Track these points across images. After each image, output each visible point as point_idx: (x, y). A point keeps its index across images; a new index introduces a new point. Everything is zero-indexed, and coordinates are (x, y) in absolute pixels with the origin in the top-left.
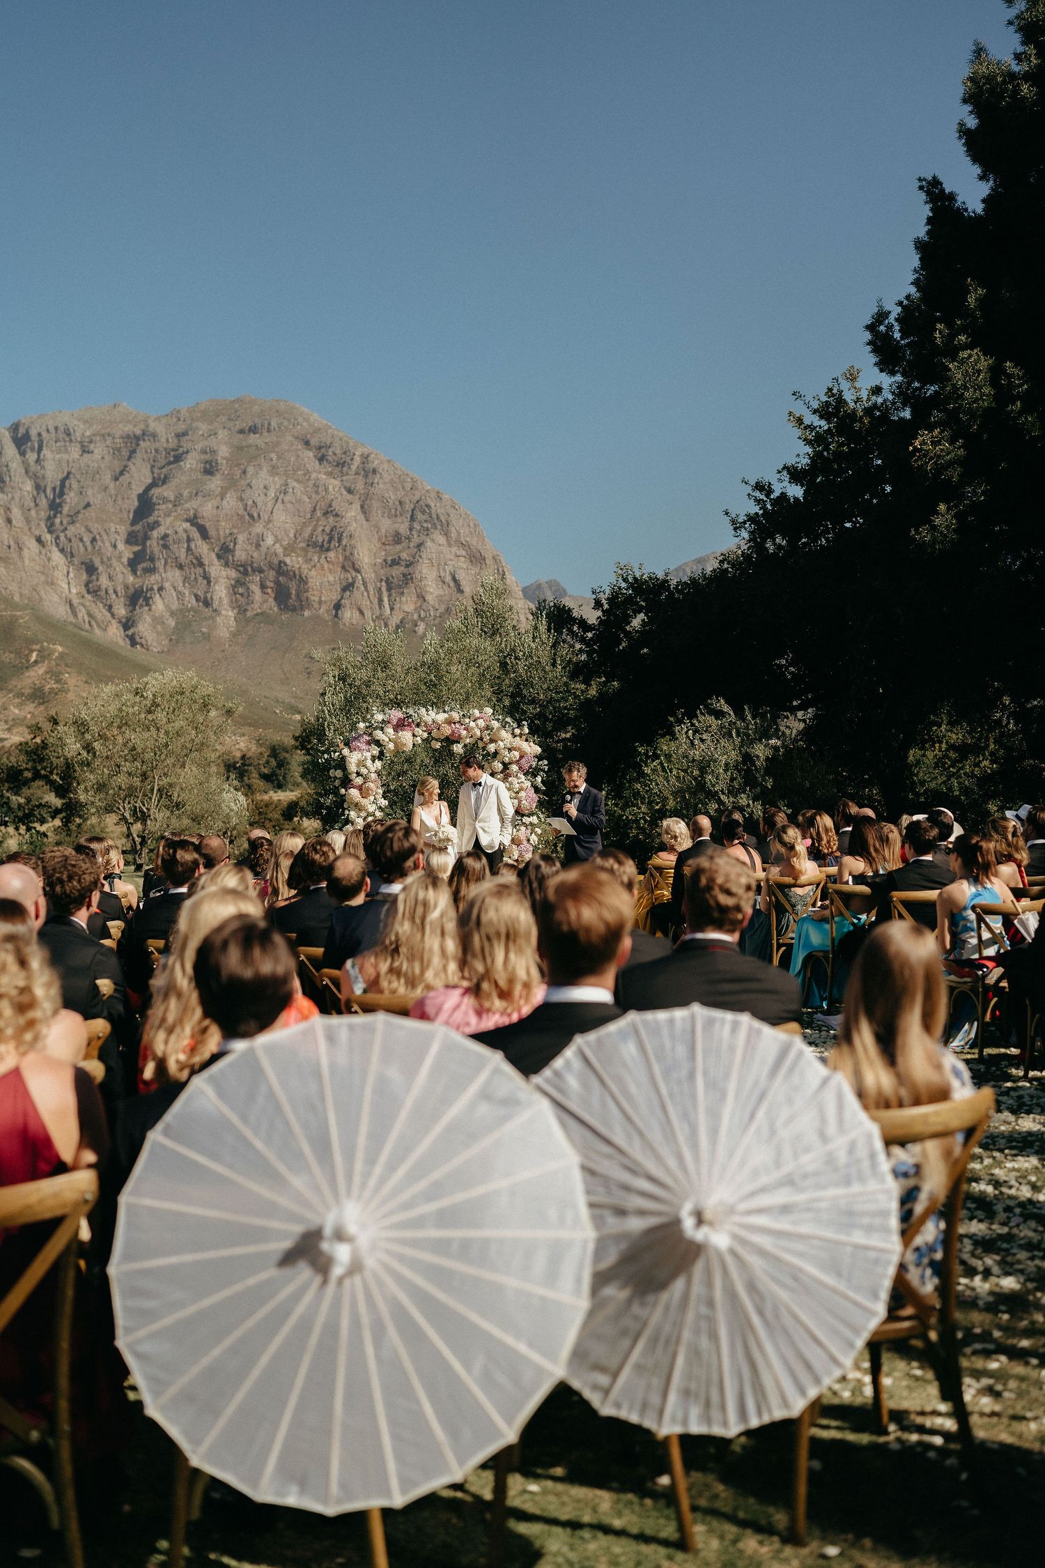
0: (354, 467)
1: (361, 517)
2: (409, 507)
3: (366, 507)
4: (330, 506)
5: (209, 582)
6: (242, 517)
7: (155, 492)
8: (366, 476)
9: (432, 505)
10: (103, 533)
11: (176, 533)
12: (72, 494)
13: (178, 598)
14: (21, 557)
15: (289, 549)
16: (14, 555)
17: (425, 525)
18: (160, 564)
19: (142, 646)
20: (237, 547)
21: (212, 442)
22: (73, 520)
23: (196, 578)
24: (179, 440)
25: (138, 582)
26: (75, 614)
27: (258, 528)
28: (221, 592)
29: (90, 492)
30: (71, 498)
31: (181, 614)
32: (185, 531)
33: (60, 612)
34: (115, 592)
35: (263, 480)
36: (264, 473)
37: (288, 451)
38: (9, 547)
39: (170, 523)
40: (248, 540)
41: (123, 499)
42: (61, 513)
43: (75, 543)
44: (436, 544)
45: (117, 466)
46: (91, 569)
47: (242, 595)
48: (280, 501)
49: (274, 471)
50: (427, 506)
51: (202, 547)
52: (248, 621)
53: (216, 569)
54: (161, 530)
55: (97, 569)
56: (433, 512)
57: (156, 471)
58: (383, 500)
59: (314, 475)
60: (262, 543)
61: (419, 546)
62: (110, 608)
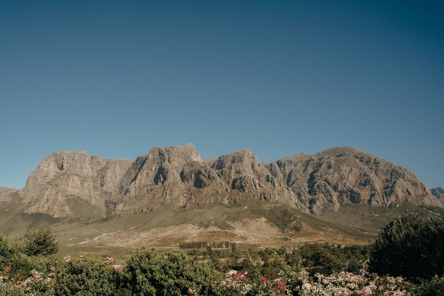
0: (372, 162)
1: (375, 176)
2: (390, 171)
3: (376, 173)
4: (365, 173)
5: (331, 196)
6: (340, 179)
7: (315, 174)
8: (376, 165)
9: (398, 170)
10: (302, 186)
11: (321, 184)
12: (293, 177)
13: (323, 201)
14: (284, 194)
15: (353, 186)
16: (282, 193)
17: (396, 176)
18: (317, 193)
19: (314, 214)
20: (339, 186)
21: (329, 160)
22: (293, 183)
23: (327, 196)
24: (320, 161)
25: (312, 197)
26: (298, 207)
27: (344, 181)
28: (335, 199)
29: (297, 176)
30: (293, 178)
31: (324, 205)
32: (324, 183)
33: (294, 206)
34: (306, 200)
35: (345, 169)
36: (345, 167)
37: (352, 160)
38: (281, 191)
39: (320, 182)
40: (342, 184)
41: (306, 177)
42: (290, 181)
43: (295, 189)
44: (400, 182)
45: (304, 168)
46: (299, 195)
47: (341, 199)
48: (350, 173)
49: (347, 165)
50: (396, 171)
51: (329, 188)
52: (343, 206)
53: (333, 193)
54: (317, 184)
55: (301, 195)
56: (399, 172)
57: (314, 169)
58: (382, 171)
59: (360, 166)
60: (346, 185)
61: (395, 182)
62: (305, 204)
